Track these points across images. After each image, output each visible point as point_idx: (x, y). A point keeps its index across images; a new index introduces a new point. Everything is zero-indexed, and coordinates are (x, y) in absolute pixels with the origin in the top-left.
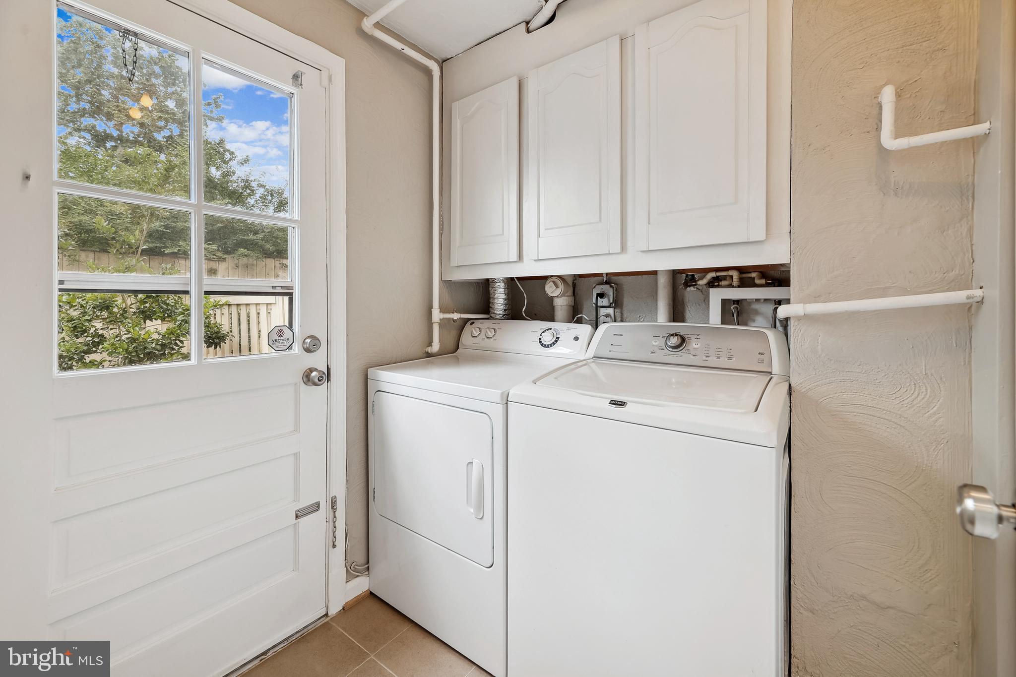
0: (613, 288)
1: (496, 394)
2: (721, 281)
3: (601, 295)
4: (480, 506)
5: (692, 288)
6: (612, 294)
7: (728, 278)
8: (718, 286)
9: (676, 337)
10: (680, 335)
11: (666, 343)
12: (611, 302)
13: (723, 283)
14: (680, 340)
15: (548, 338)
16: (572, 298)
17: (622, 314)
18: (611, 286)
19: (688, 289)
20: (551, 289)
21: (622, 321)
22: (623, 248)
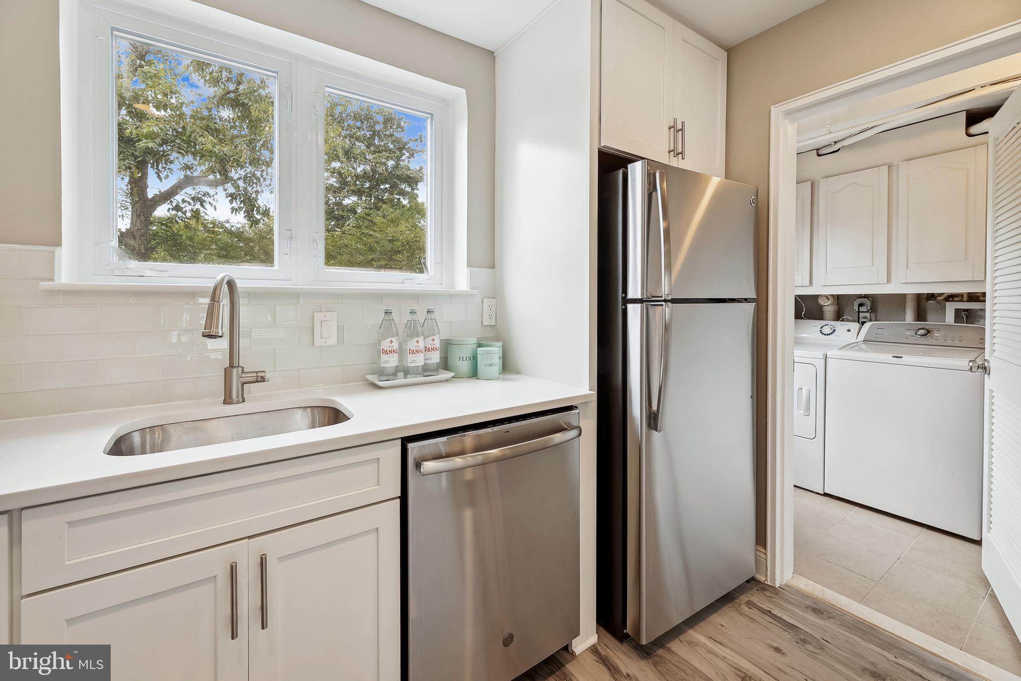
0: (870, 300)
1: (820, 354)
2: (955, 297)
3: (861, 305)
4: (808, 408)
5: (932, 301)
6: (869, 304)
7: (959, 296)
8: (952, 301)
9: (924, 330)
10: (927, 329)
11: (916, 333)
12: (869, 308)
13: (955, 299)
14: (926, 332)
15: (827, 330)
16: (837, 306)
17: (876, 316)
18: (869, 299)
19: (929, 302)
20: (821, 302)
21: (876, 321)
22: (889, 280)
